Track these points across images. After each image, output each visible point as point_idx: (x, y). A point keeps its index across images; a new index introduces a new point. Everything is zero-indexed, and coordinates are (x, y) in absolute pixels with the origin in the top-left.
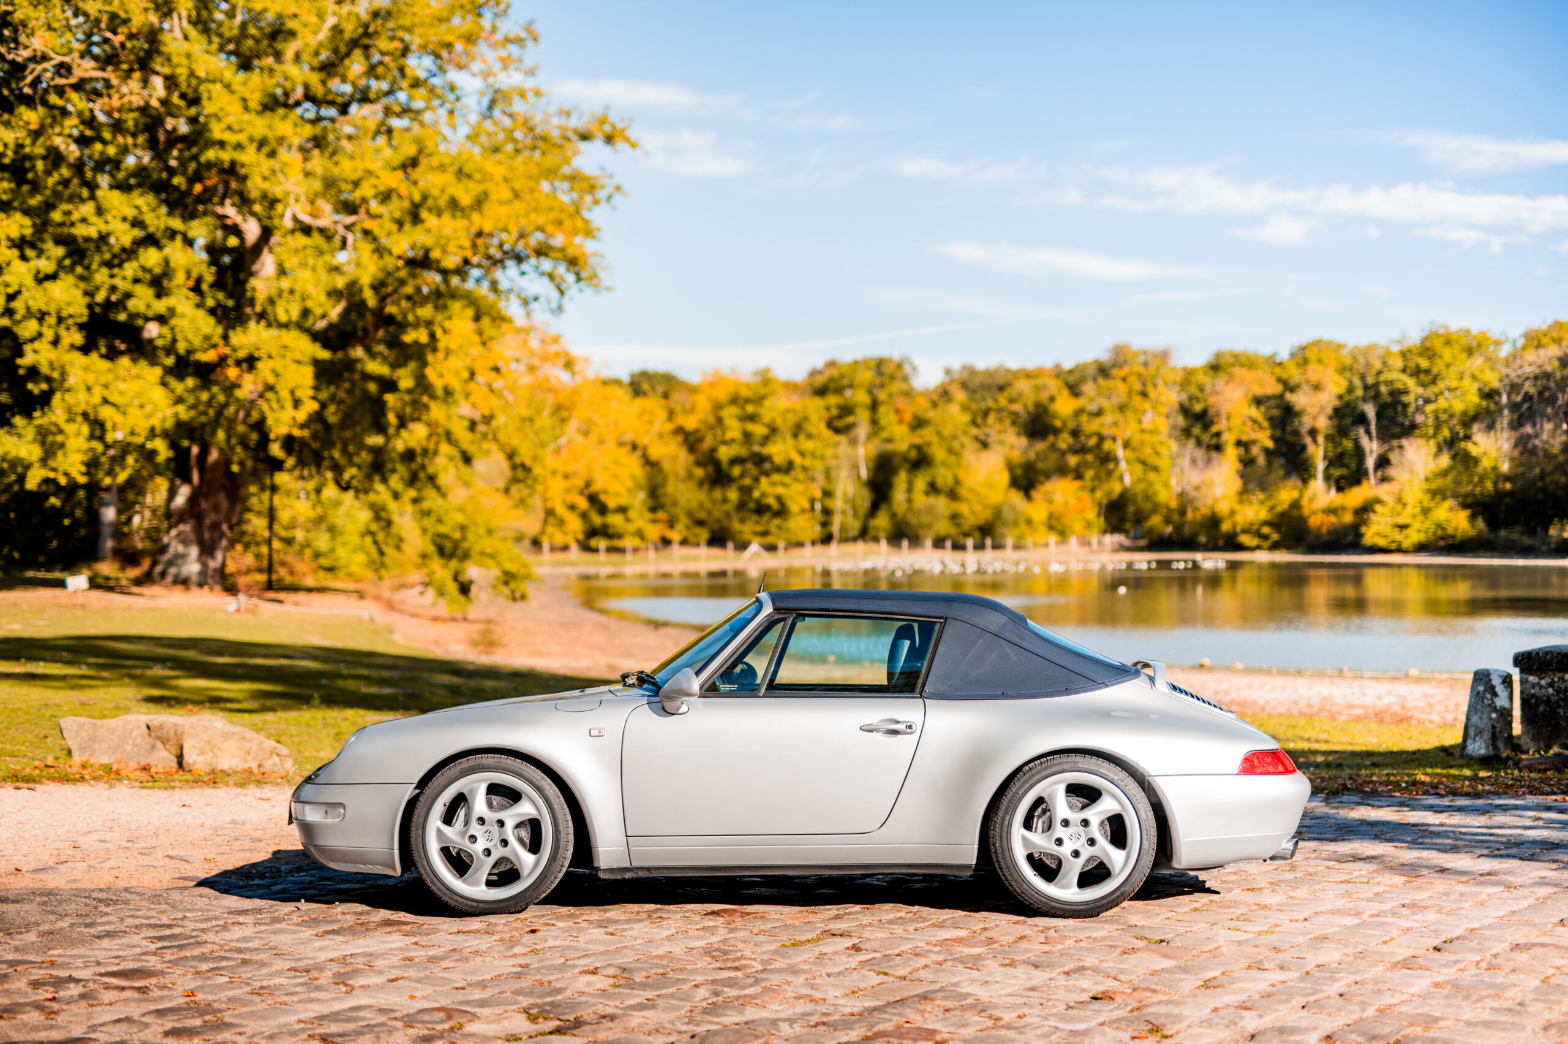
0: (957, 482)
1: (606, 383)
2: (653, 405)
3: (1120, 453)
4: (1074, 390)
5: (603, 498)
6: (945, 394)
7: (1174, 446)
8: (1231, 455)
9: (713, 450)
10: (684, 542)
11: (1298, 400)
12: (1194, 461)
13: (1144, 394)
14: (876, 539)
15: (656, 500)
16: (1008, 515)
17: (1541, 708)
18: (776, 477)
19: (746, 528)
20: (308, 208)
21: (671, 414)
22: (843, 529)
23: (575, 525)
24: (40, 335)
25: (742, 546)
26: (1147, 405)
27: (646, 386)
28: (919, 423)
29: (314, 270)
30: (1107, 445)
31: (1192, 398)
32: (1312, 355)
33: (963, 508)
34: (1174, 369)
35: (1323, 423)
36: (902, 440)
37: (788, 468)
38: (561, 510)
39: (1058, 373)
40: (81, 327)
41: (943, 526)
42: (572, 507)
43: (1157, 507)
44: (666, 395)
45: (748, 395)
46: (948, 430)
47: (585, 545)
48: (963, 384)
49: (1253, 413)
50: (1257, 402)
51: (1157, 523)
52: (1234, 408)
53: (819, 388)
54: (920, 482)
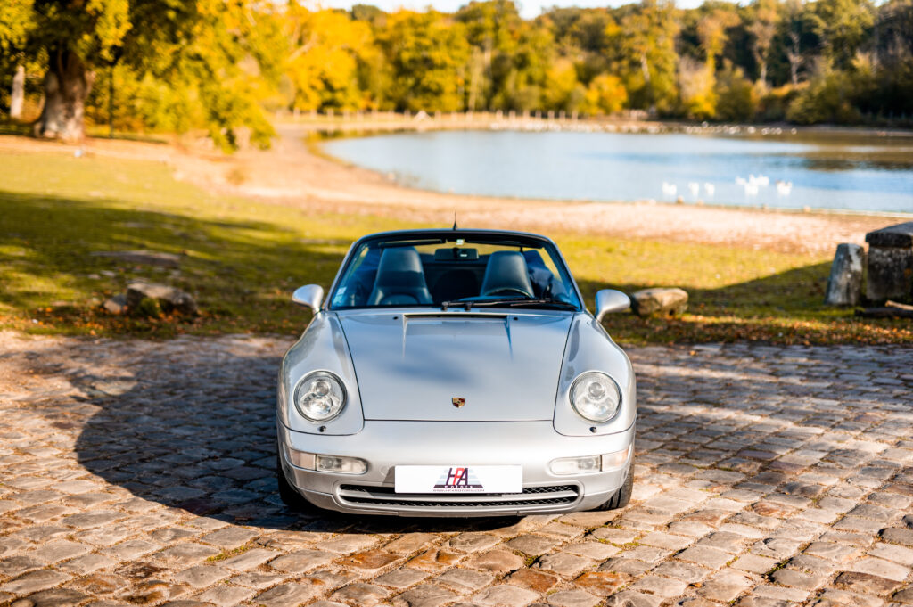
0: (545, 77)
1: (335, 11)
2: (362, 25)
3: (644, 60)
4: (618, 21)
5: (330, 82)
6: (538, 22)
7: (676, 57)
8: (711, 62)
9: (399, 54)
10: (381, 110)
11: (755, 29)
12: (687, 67)
13: (659, 25)
14: (494, 111)
15: (363, 84)
16: (575, 97)
18: (437, 72)
19: (416, 102)
21: (374, 30)
22: (477, 104)
23: (315, 100)
25: (414, 112)
26: (661, 32)
27: (358, 14)
28: (523, 40)
30: (635, 56)
31: (689, 29)
33: (549, 93)
34: (678, 11)
35: (767, 44)
36: (511, 47)
37: (443, 66)
38: (306, 89)
39: (610, 11)
41: (535, 104)
42: (313, 87)
43: (664, 95)
44: (372, 20)
45: (420, 20)
46: (540, 45)
47: (320, 111)
48: (552, 16)
49: (725, 38)
50: (729, 31)
51: (663, 104)
52: (714, 35)
53: (464, 17)
54: (523, 76)
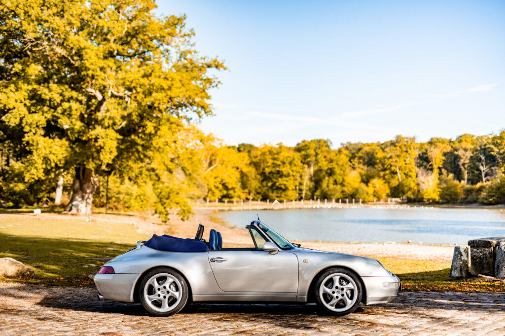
0: (344, 180)
1: (229, 147)
2: (245, 154)
3: (398, 171)
4: (383, 150)
5: (227, 184)
6: (340, 151)
7: (417, 169)
8: (436, 171)
9: (264, 169)
10: (253, 200)
11: (460, 153)
12: (422, 174)
13: (407, 152)
14: (316, 199)
15: (244, 186)
16: (360, 191)
17: (478, 260)
18: (284, 179)
19: (273, 195)
20: (116, 89)
21: (249, 156)
22: (306, 196)
23: (218, 194)
24: (31, 131)
25: (272, 201)
26: (408, 155)
27: (242, 149)
28: (331, 161)
29: (117, 110)
30: (393, 168)
31: (423, 153)
32: (463, 139)
33: (346, 189)
34: (417, 144)
35: (467, 161)
36: (324, 165)
37: (288, 175)
38: (213, 189)
39: (379, 145)
40: (44, 128)
41: (339, 195)
42: (217, 188)
43: (410, 189)
44: (249, 152)
45: (275, 151)
46: (341, 163)
47: (221, 201)
48: (347, 148)
49: (444, 158)
50: (445, 154)
51: (410, 194)
52: (437, 157)
53: (298, 149)
54: (331, 180)
